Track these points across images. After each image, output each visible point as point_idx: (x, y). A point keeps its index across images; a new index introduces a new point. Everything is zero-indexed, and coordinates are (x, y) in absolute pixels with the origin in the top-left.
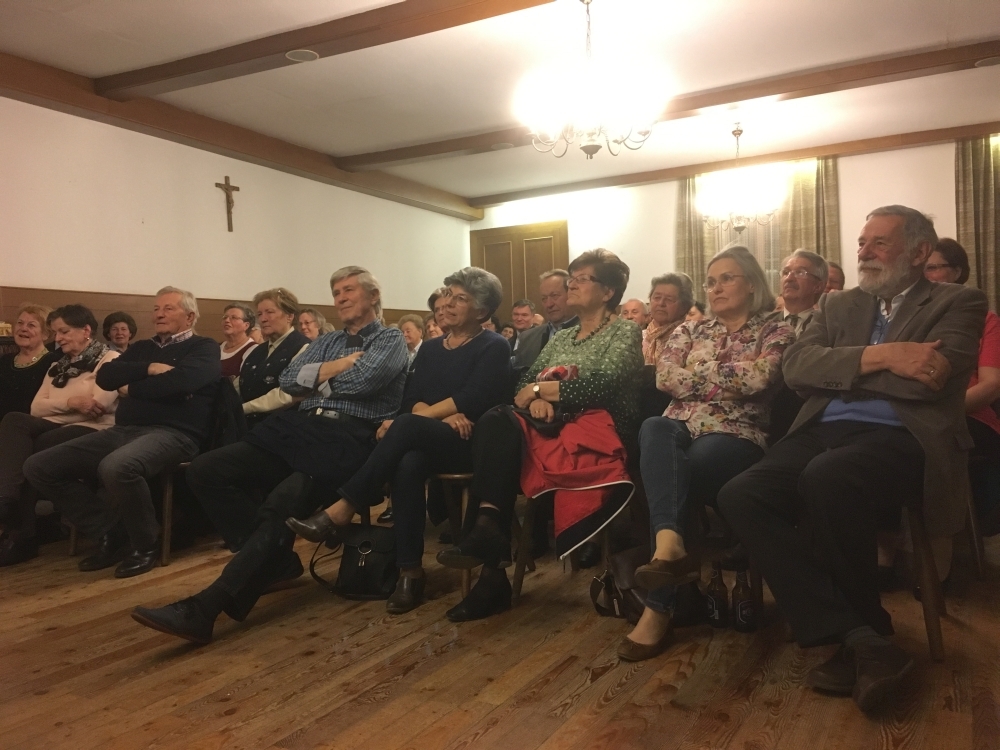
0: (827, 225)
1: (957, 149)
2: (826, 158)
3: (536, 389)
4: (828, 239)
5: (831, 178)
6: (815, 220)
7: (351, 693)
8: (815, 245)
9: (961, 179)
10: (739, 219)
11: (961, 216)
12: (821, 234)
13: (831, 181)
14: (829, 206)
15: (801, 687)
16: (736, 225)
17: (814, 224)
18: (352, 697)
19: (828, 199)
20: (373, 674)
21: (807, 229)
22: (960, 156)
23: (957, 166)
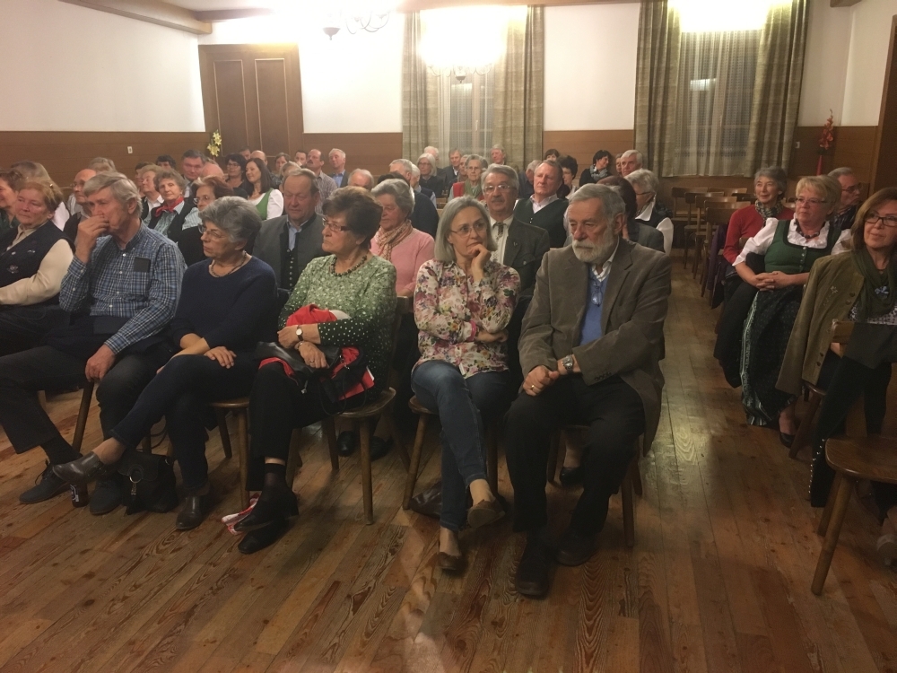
0: (533, 70)
1: (642, 9)
2: (535, 6)
3: (299, 332)
4: (534, 83)
5: (539, 25)
6: (523, 65)
7: (139, 655)
8: (523, 88)
9: (642, 38)
10: (460, 68)
11: (640, 71)
12: (528, 79)
13: (538, 29)
14: (536, 53)
15: (518, 600)
16: (458, 74)
17: (523, 68)
18: (139, 660)
19: (535, 46)
20: (156, 625)
21: (516, 72)
22: (644, 16)
23: (640, 24)
